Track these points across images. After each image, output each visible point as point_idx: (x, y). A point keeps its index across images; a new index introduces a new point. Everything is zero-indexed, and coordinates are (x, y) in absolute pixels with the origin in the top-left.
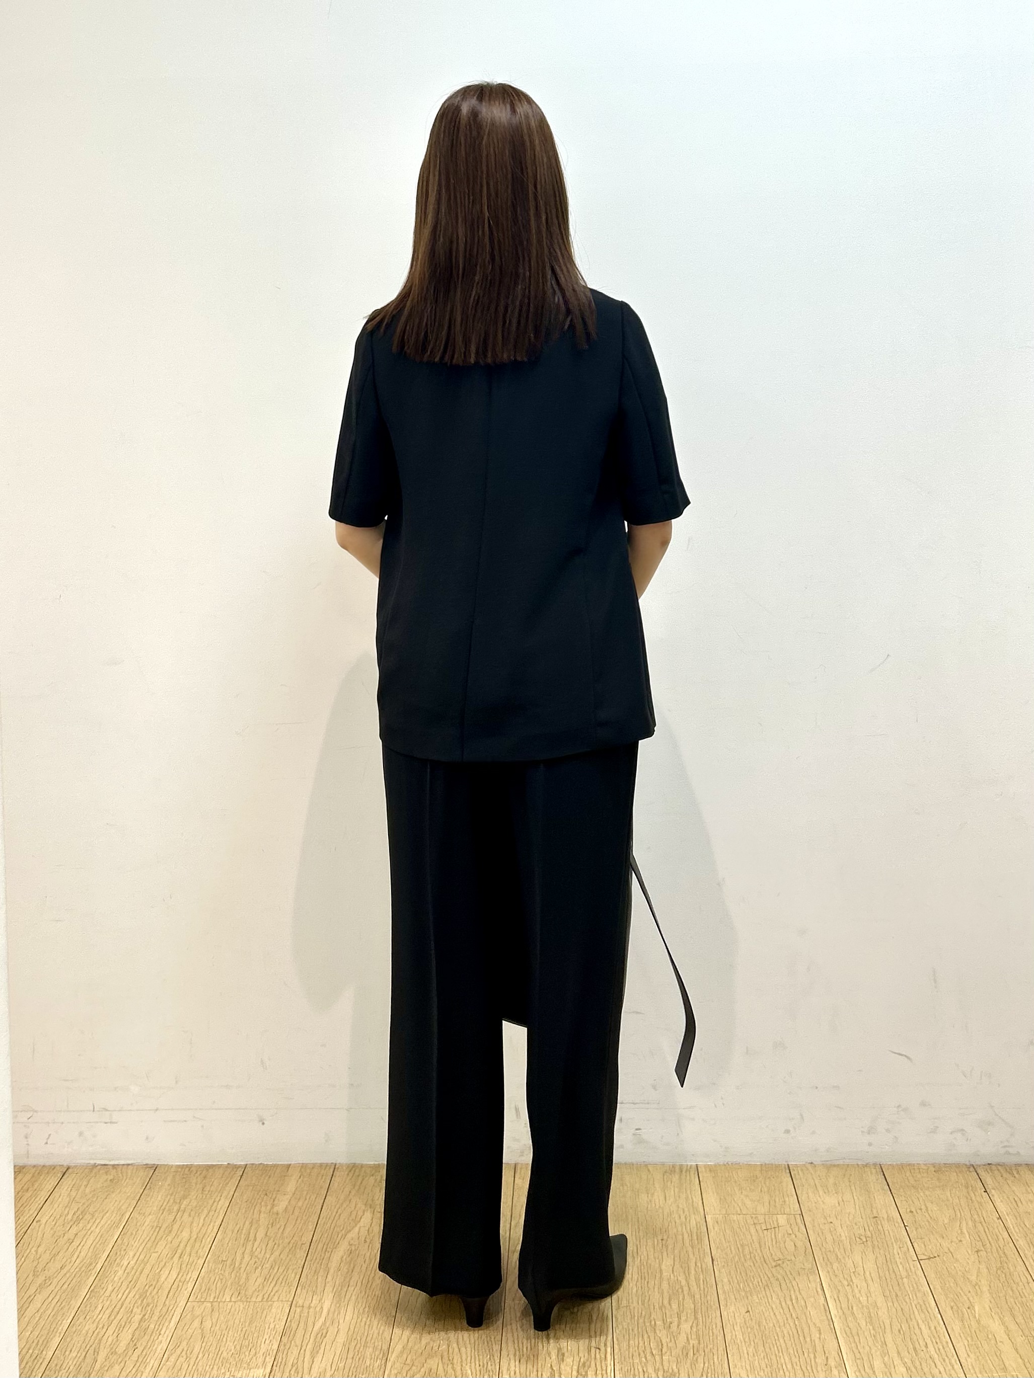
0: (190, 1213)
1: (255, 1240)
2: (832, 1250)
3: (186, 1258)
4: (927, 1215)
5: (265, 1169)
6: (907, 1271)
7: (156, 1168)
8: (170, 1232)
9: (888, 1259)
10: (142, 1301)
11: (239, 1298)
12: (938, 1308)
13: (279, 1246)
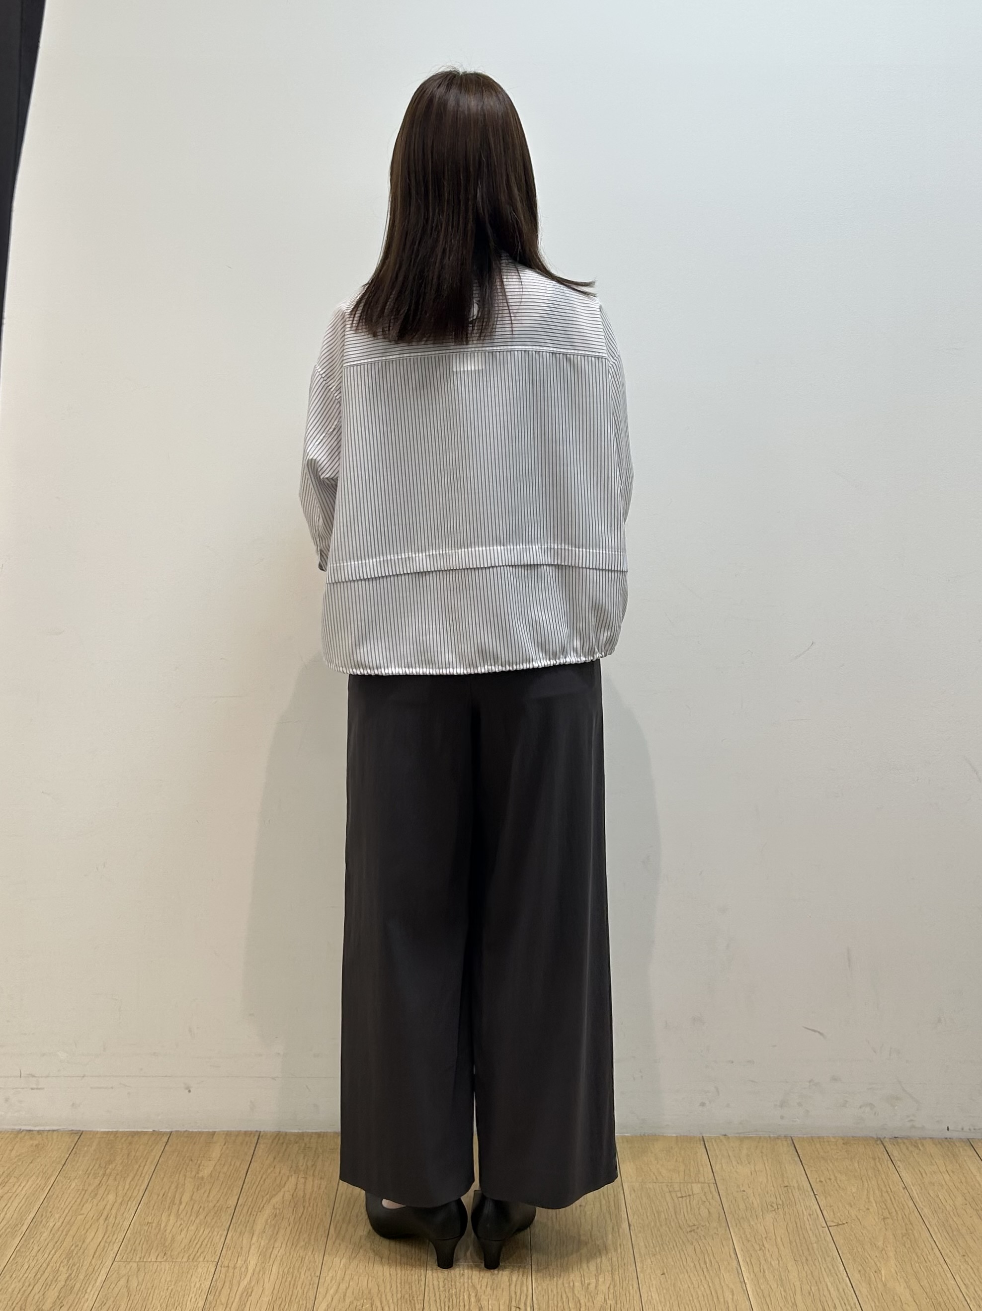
0: (115, 1177)
1: (181, 1203)
2: (744, 1216)
3: (112, 1220)
4: (836, 1185)
5: (191, 1136)
6: (816, 1236)
7: (82, 1134)
8: (96, 1195)
9: (799, 1225)
10: (68, 1261)
11: (165, 1258)
12: (846, 1272)
13: (204, 1210)
